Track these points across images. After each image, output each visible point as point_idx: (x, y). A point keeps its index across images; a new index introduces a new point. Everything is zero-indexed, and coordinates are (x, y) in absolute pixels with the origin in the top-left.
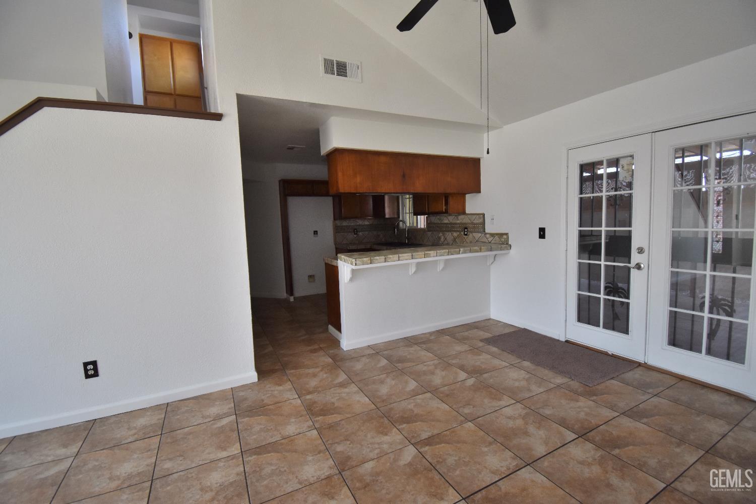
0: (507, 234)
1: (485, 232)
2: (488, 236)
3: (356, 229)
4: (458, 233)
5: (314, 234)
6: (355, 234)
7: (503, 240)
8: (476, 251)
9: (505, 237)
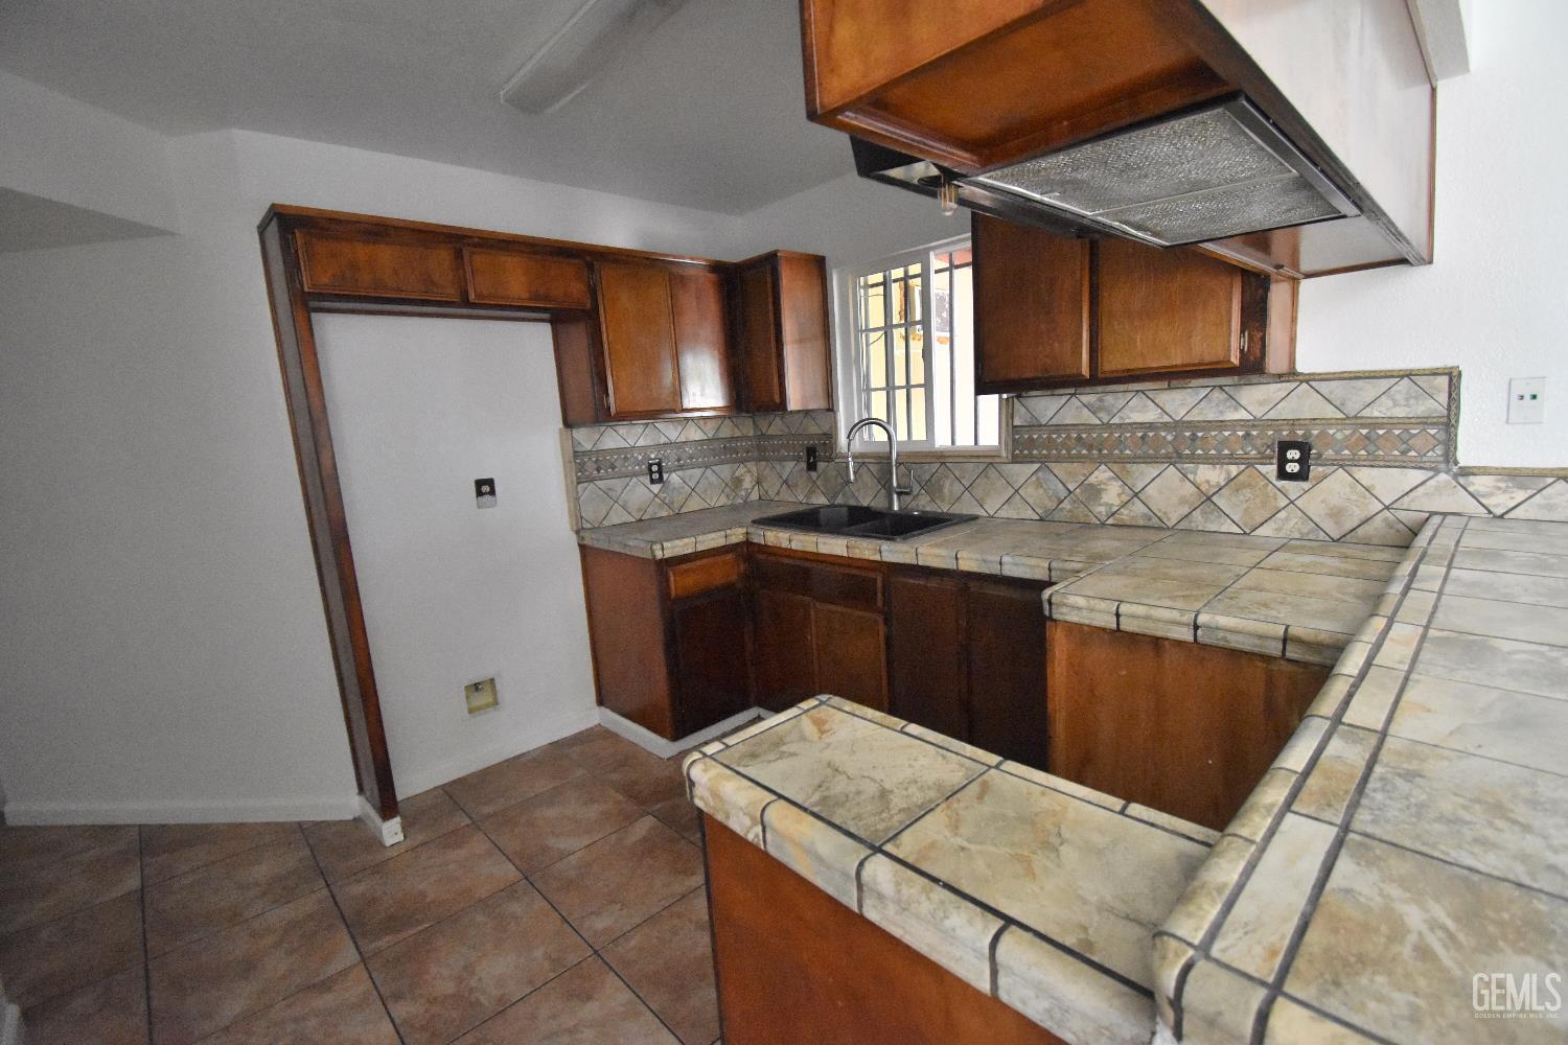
2: (1483, 483)
3: (656, 462)
4: (1235, 468)
5: (479, 493)
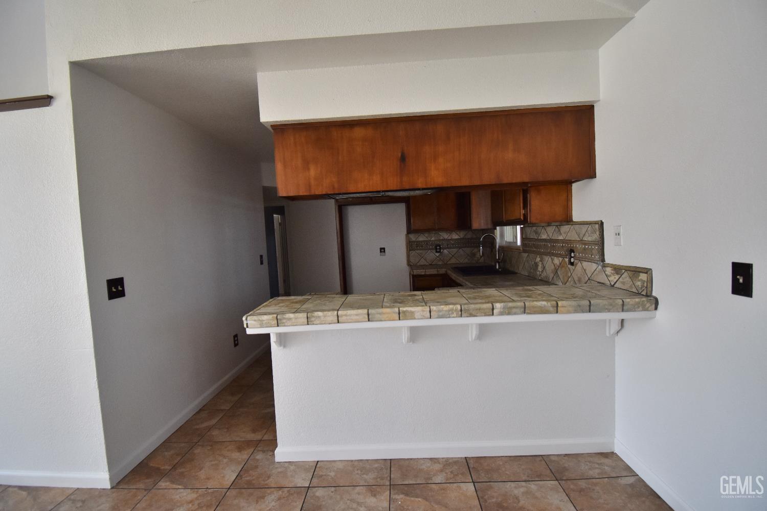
0: (648, 271)
1: (603, 260)
2: (609, 270)
3: (439, 246)
4: (561, 259)
5: (381, 252)
6: (437, 252)
7: (639, 284)
8: (543, 311)
9: (643, 277)
